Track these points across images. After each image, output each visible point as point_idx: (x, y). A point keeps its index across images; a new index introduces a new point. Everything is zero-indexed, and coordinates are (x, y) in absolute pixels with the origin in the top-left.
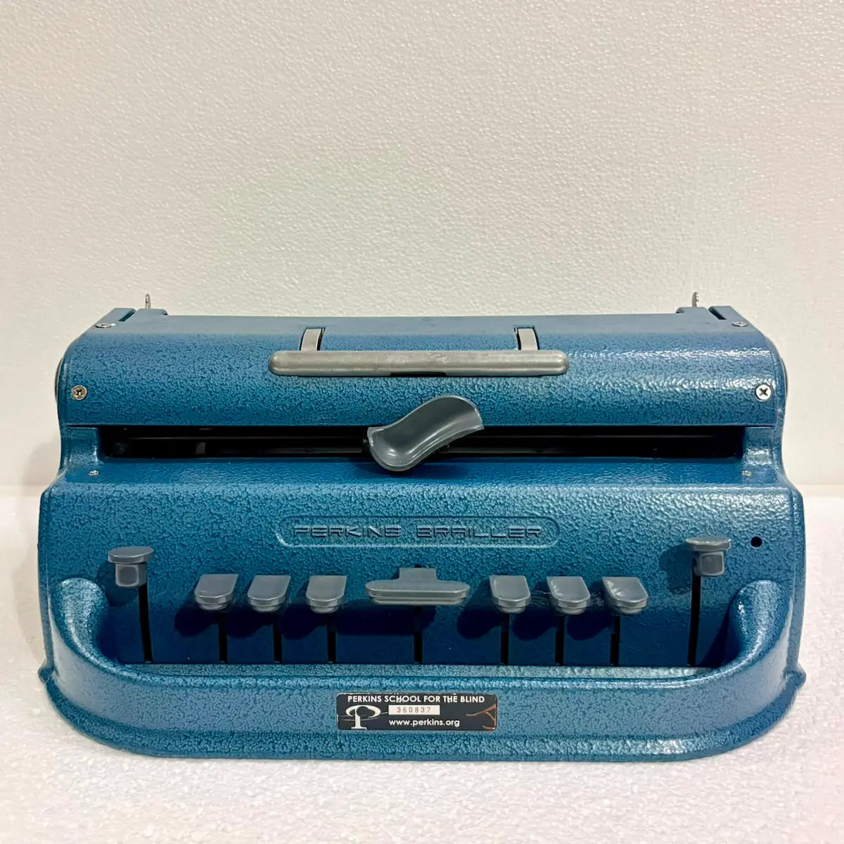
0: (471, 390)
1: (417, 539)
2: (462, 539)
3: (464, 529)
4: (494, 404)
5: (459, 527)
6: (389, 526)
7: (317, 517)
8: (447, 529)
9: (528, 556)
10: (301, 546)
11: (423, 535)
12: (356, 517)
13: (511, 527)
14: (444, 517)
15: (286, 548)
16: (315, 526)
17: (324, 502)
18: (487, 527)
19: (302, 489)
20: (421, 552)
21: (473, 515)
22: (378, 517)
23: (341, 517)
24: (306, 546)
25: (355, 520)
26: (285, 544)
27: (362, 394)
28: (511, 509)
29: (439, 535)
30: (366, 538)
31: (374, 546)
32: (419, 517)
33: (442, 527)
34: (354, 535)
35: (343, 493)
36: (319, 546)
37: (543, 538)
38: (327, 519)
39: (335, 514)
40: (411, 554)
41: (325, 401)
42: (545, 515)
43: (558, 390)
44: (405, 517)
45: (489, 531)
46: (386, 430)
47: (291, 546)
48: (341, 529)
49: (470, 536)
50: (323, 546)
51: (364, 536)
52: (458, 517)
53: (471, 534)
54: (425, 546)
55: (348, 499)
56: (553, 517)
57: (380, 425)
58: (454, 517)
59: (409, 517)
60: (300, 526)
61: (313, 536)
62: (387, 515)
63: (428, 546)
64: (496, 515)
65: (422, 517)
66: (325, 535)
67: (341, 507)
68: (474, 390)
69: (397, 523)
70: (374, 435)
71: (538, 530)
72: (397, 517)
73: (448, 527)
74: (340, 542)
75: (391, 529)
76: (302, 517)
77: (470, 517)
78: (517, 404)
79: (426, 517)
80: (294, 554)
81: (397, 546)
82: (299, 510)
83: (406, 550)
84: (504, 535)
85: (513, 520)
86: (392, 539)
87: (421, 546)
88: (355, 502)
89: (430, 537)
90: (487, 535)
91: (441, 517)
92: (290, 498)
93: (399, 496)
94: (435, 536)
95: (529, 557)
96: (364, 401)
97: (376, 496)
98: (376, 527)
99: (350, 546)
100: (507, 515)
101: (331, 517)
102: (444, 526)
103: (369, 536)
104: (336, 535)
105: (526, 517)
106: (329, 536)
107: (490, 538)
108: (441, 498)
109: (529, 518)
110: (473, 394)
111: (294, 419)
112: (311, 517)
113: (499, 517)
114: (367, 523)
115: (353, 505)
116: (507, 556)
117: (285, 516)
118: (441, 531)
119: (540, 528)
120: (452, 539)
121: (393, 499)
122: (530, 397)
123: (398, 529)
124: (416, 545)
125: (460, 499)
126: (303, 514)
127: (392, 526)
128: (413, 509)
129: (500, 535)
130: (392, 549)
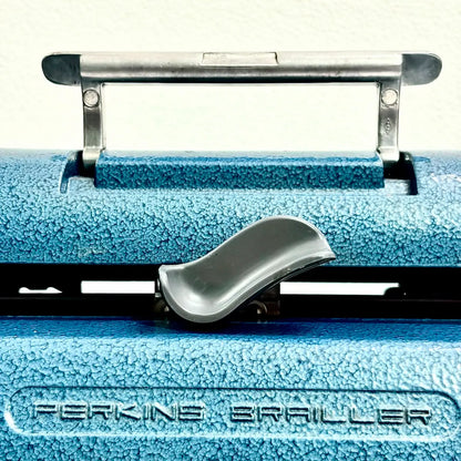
0: (315, 213)
1: (230, 425)
2: (303, 425)
3: (306, 410)
4: (349, 232)
5: (299, 405)
6: (187, 404)
7: (71, 388)
8: (278, 409)
9: (410, 454)
10: (43, 433)
11: (241, 417)
12: (134, 388)
13: (382, 407)
14: (274, 389)
15: (19, 437)
16: (68, 403)
17: (84, 365)
18: (343, 406)
19: (50, 346)
20: (237, 445)
21: (320, 387)
22: (169, 388)
23: (110, 387)
24: (51, 434)
25: (133, 393)
26: (19, 431)
27: (153, 218)
28: (381, 376)
29: (267, 419)
30: (148, 422)
31: (161, 435)
32: (235, 389)
33: (270, 406)
34: (129, 417)
35: (115, 350)
36: (71, 435)
37: (434, 426)
38: (87, 392)
39: (100, 384)
40: (220, 449)
41: (98, 227)
42: (436, 388)
43: (444, 213)
44: (213, 389)
45: (346, 412)
46: (187, 268)
47: (27, 433)
48: (108, 407)
49: (316, 421)
50: (78, 435)
51: (145, 419)
52: (297, 390)
53: (318, 417)
54: (243, 436)
55: (123, 360)
56: (450, 392)
57: (179, 262)
58: (291, 390)
59: (219, 389)
60: (44, 402)
61: (63, 419)
62: (183, 385)
63: (247, 436)
64: (357, 386)
65: (240, 389)
66: (83, 416)
67: (111, 372)
68: (319, 212)
69: (199, 398)
70: (168, 273)
71: (427, 412)
72: (198, 389)
73: (281, 406)
74: (107, 428)
75: (188, 408)
76: (47, 388)
77: (317, 390)
78: (383, 234)
79: (245, 389)
80: (30, 447)
81: (198, 435)
82: (43, 375)
83: (212, 442)
84: (371, 419)
85: (384, 396)
86: (189, 424)
87: (236, 435)
88: (133, 365)
89: (251, 421)
90: (343, 419)
91: (270, 389)
92: (30, 358)
93: (204, 356)
94: (260, 421)
95: (413, 455)
96: (155, 227)
97: (167, 355)
98: (166, 404)
99: (123, 435)
100: (375, 388)
101: (94, 388)
102: (274, 405)
103: (153, 419)
104: (100, 417)
105: (405, 392)
106: (90, 418)
107: (348, 425)
108: (269, 360)
109: (412, 392)
110: (317, 218)
111: (50, 254)
112: (62, 388)
113: (362, 391)
114: (152, 398)
115: (130, 369)
116: (377, 454)
117: (21, 386)
118: (270, 412)
119: (427, 408)
120: (286, 424)
121: (194, 360)
122: (403, 224)
123: (199, 408)
124: (228, 435)
125: (300, 362)
126: (50, 383)
127: (192, 403)
128: (225, 376)
129: (364, 419)
130: (189, 440)
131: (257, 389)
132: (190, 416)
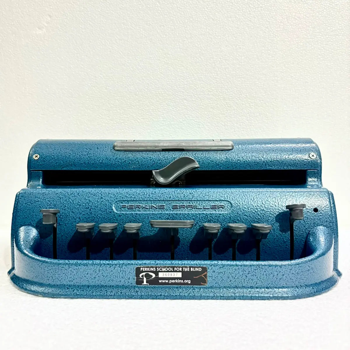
0: (194, 156)
1: (172, 210)
2: (191, 209)
3: (192, 206)
4: (204, 161)
5: (190, 204)
6: (161, 204)
7: (130, 201)
8: (185, 206)
9: (219, 216)
10: (123, 212)
11: (175, 207)
12: (147, 201)
13: (212, 205)
14: (183, 200)
15: (117, 213)
16: (129, 204)
17: (133, 195)
18: (201, 205)
19: (124, 190)
20: (174, 215)
21: (196, 200)
22: (156, 201)
23: (140, 201)
24: (125, 213)
25: (146, 202)
26: (116, 212)
27: (150, 157)
28: (211, 197)
29: (182, 208)
30: (150, 209)
31: (154, 212)
32: (173, 201)
33: (182, 205)
34: (146, 208)
35: (141, 191)
36: (131, 213)
37: (225, 209)
38: (134, 202)
39: (138, 200)
40: (169, 216)
41: (135, 160)
42: (226, 199)
43: (230, 155)
44: (167, 201)
45: (202, 206)
46: (160, 171)
47: (119, 212)
48: (140, 206)
49: (194, 208)
50: (132, 212)
51: (150, 208)
52: (190, 201)
53: (195, 207)
54: (175, 212)
55: (143, 193)
56: (230, 201)
57: (157, 169)
58: (188, 201)
59: (169, 201)
60: (123, 205)
61: (128, 209)
62: (160, 200)
63: (177, 212)
64: (205, 199)
65: (174, 201)
66: (133, 208)
67: (140, 197)
68: (196, 155)
69: (164, 203)
70: (155, 172)
71: (223, 206)
72: (164, 201)
73: (185, 205)
74: (140, 211)
75: (161, 205)
76: (124, 201)
77: (195, 201)
78: (213, 161)
79: (176, 201)
80: (120, 216)
81: (164, 212)
82: (123, 198)
83: (167, 214)
84: (209, 208)
85: (212, 202)
86: (161, 210)
87: (174, 212)
88: (146, 195)
89: (178, 209)
90: (202, 208)
91: (182, 201)
92: (119, 193)
93: (165, 192)
94: (180, 208)
95: (220, 217)
96: (151, 160)
97: (155, 192)
98: (155, 205)
99: (144, 213)
100: (210, 200)
101: (136, 201)
102: (184, 204)
103: (152, 209)
104: (138, 208)
105: (218, 201)
106: (135, 208)
107: (203, 209)
108: (182, 193)
109: (220, 201)
110: (195, 157)
111: (122, 167)
112: (128, 201)
113: (207, 201)
114: (151, 203)
115: (146, 196)
116: (210, 216)
117: (117, 200)
118: (183, 206)
119: (223, 205)
120: (187, 209)
121: (162, 193)
122: (218, 158)
123: (164, 206)
124: (172, 212)
125: (190, 193)
126: (124, 199)
127: (162, 204)
128: (170, 197)
129: (207, 208)
130: (161, 213)
131: (179, 201)
132: (162, 208)
